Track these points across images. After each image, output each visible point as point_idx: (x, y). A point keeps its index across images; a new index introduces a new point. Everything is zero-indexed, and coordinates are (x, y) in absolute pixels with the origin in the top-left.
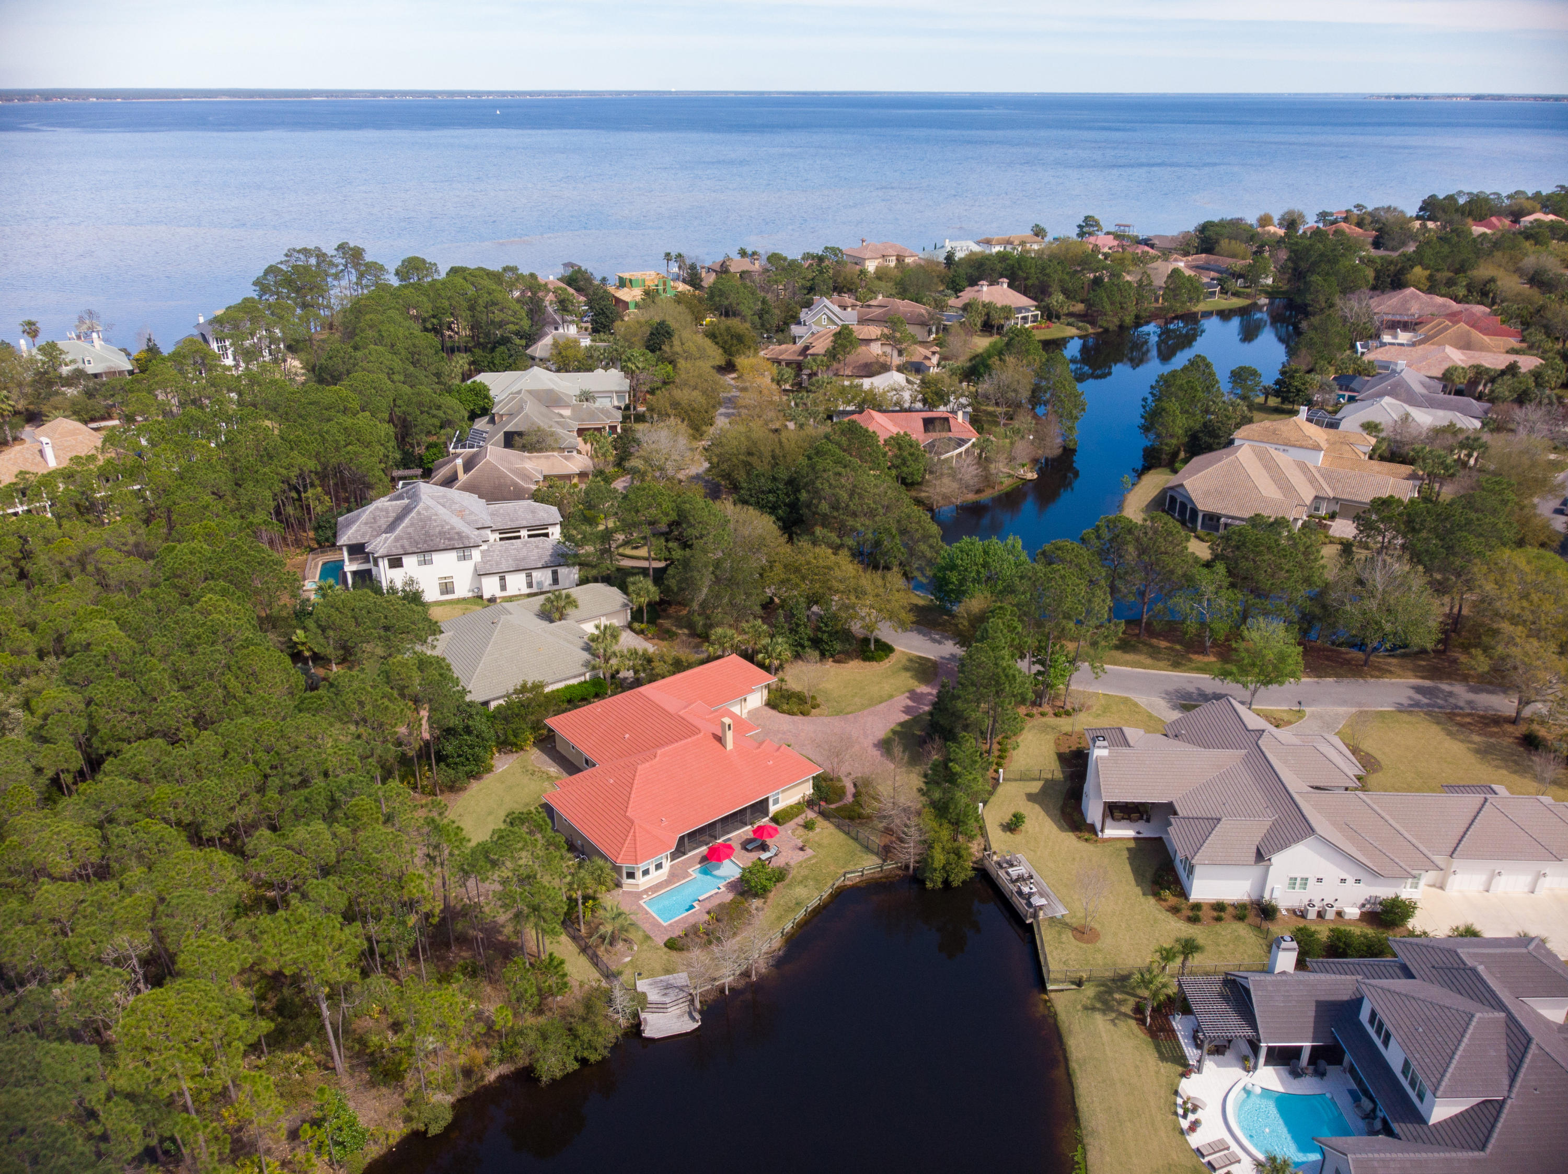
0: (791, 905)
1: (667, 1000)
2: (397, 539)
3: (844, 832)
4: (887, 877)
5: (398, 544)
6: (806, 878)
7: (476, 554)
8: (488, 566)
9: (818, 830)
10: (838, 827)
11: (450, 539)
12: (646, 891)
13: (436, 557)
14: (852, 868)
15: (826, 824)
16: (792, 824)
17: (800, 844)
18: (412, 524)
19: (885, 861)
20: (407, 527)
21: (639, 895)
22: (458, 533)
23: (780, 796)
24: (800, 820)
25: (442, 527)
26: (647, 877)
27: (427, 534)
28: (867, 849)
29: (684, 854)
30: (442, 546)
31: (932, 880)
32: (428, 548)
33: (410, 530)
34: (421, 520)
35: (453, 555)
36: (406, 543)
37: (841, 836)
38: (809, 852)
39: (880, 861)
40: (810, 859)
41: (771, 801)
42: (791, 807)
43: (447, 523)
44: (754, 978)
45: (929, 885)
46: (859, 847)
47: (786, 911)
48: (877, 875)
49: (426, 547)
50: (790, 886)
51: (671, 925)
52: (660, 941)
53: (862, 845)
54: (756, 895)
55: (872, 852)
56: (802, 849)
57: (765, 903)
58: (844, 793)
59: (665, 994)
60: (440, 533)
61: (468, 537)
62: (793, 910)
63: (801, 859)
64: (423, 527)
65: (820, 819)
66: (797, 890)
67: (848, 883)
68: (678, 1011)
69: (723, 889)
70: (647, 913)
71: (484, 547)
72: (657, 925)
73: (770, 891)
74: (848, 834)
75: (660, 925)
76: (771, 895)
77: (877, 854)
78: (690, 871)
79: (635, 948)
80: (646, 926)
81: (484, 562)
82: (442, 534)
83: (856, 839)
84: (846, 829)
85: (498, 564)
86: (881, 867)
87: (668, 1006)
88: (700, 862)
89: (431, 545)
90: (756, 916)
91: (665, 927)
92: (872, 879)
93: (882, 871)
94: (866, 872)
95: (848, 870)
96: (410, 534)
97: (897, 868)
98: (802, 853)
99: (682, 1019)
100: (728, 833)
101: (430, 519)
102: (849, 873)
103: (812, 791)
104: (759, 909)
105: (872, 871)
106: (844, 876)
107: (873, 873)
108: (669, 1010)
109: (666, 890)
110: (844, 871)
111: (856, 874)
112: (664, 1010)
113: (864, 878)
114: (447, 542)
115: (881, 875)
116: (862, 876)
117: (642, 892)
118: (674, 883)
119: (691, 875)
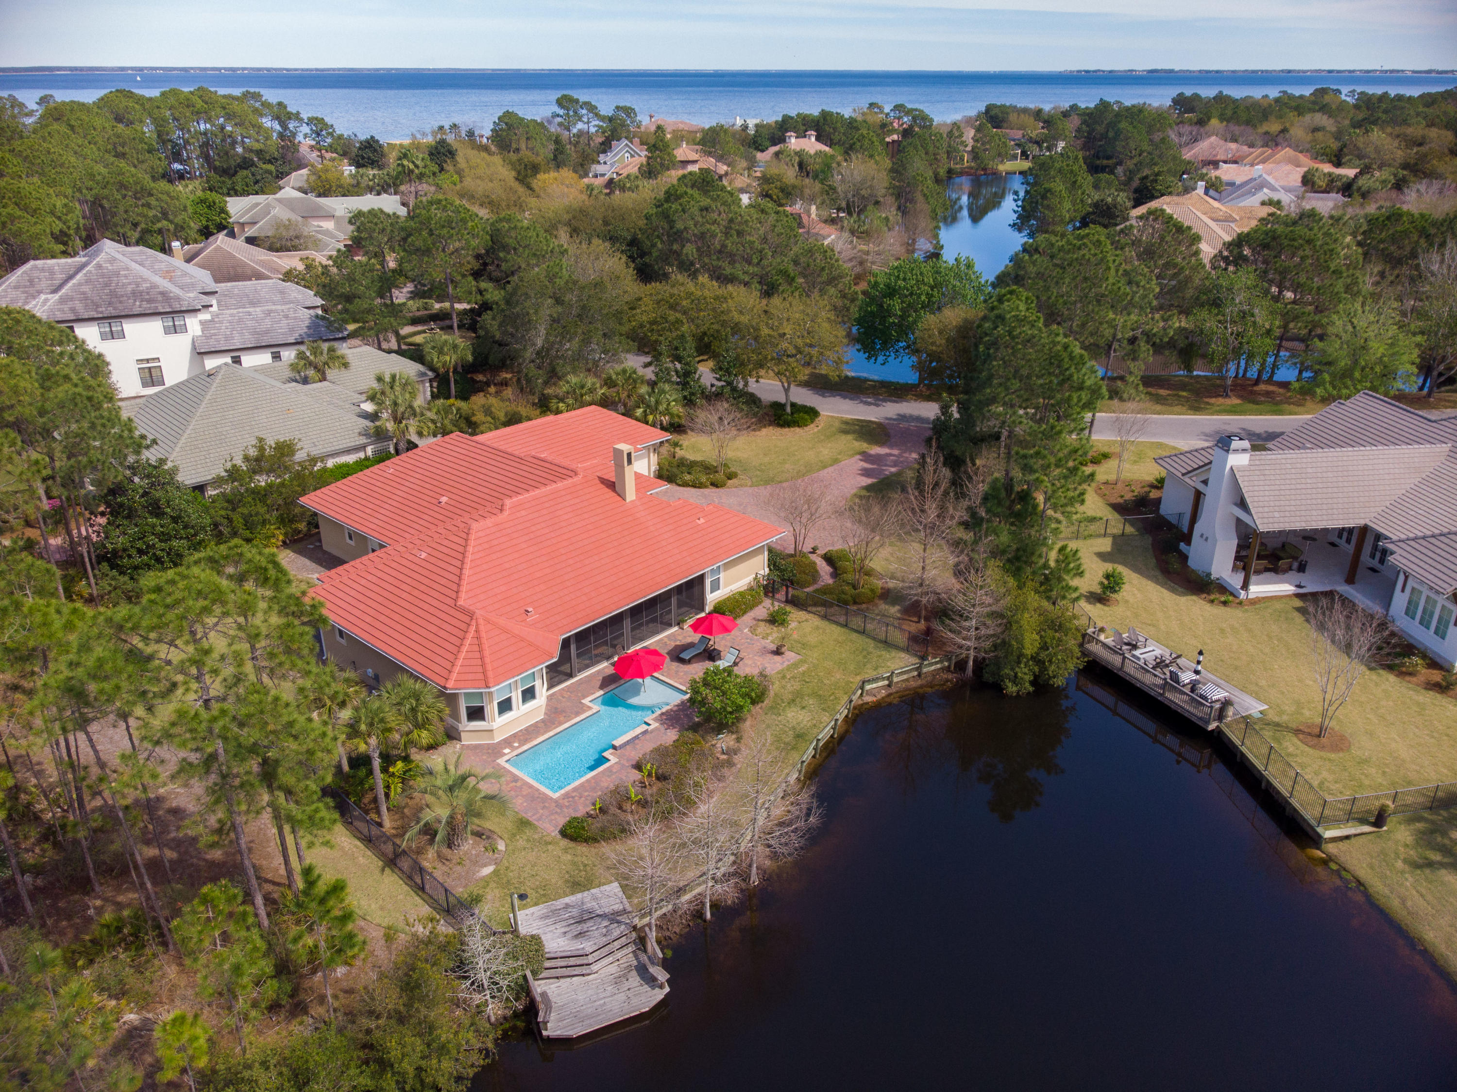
0: (785, 739)
1: (587, 946)
2: (63, 301)
3: (838, 624)
4: (931, 685)
5: (66, 308)
6: (799, 694)
7: (193, 324)
8: (212, 342)
9: (793, 625)
10: (825, 617)
11: (149, 301)
12: (508, 742)
13: (129, 327)
14: (870, 674)
15: (802, 615)
16: (746, 621)
17: (771, 645)
18: (88, 281)
19: (923, 658)
20: (80, 284)
21: (495, 751)
22: (163, 293)
23: (720, 577)
24: (760, 611)
25: (138, 285)
26: (508, 716)
27: (113, 294)
28: (887, 644)
29: (570, 675)
30: (137, 310)
31: (1013, 680)
32: (114, 313)
33: (86, 288)
34: (103, 276)
35: (156, 326)
36: (79, 306)
37: (834, 631)
38: (790, 656)
39: (915, 660)
40: (796, 665)
41: (708, 585)
42: (741, 594)
43: (143, 281)
44: (755, 879)
45: (1011, 689)
46: (871, 644)
47: (780, 750)
48: (913, 684)
49: (111, 311)
50: (776, 709)
51: (567, 795)
52: (551, 827)
53: (875, 639)
54: (727, 729)
55: (896, 648)
56: (778, 652)
57: (738, 740)
59: (580, 935)
60: (133, 293)
61: (178, 299)
63: (780, 667)
64: (107, 285)
65: (791, 609)
66: (790, 714)
67: (868, 699)
68: (613, 969)
69: (654, 725)
70: (516, 779)
71: (205, 316)
72: (538, 797)
73: (744, 720)
74: (846, 626)
75: (545, 798)
76: (747, 726)
77: (906, 650)
78: (586, 701)
79: (501, 846)
80: (519, 804)
81: (206, 336)
82: (136, 294)
83: (863, 632)
84: (842, 619)
85: (227, 338)
86: (917, 669)
87: (591, 959)
88: (602, 687)
89: (121, 309)
90: (730, 764)
91: (556, 801)
92: (906, 689)
93: (919, 675)
94: (895, 680)
95: (867, 677)
96: (84, 293)
97: (942, 669)
98: (777, 658)
99: (627, 985)
100: (642, 639)
101: (117, 274)
102: (869, 681)
103: (767, 570)
104: (731, 752)
105: (905, 677)
106: (862, 688)
107: (907, 680)
108: (594, 968)
109: (551, 733)
110: (859, 678)
111: (881, 684)
112: (584, 970)
113: (893, 689)
114: (145, 305)
115: (919, 682)
116: (889, 686)
117: (499, 743)
118: (560, 724)
119: (590, 708)
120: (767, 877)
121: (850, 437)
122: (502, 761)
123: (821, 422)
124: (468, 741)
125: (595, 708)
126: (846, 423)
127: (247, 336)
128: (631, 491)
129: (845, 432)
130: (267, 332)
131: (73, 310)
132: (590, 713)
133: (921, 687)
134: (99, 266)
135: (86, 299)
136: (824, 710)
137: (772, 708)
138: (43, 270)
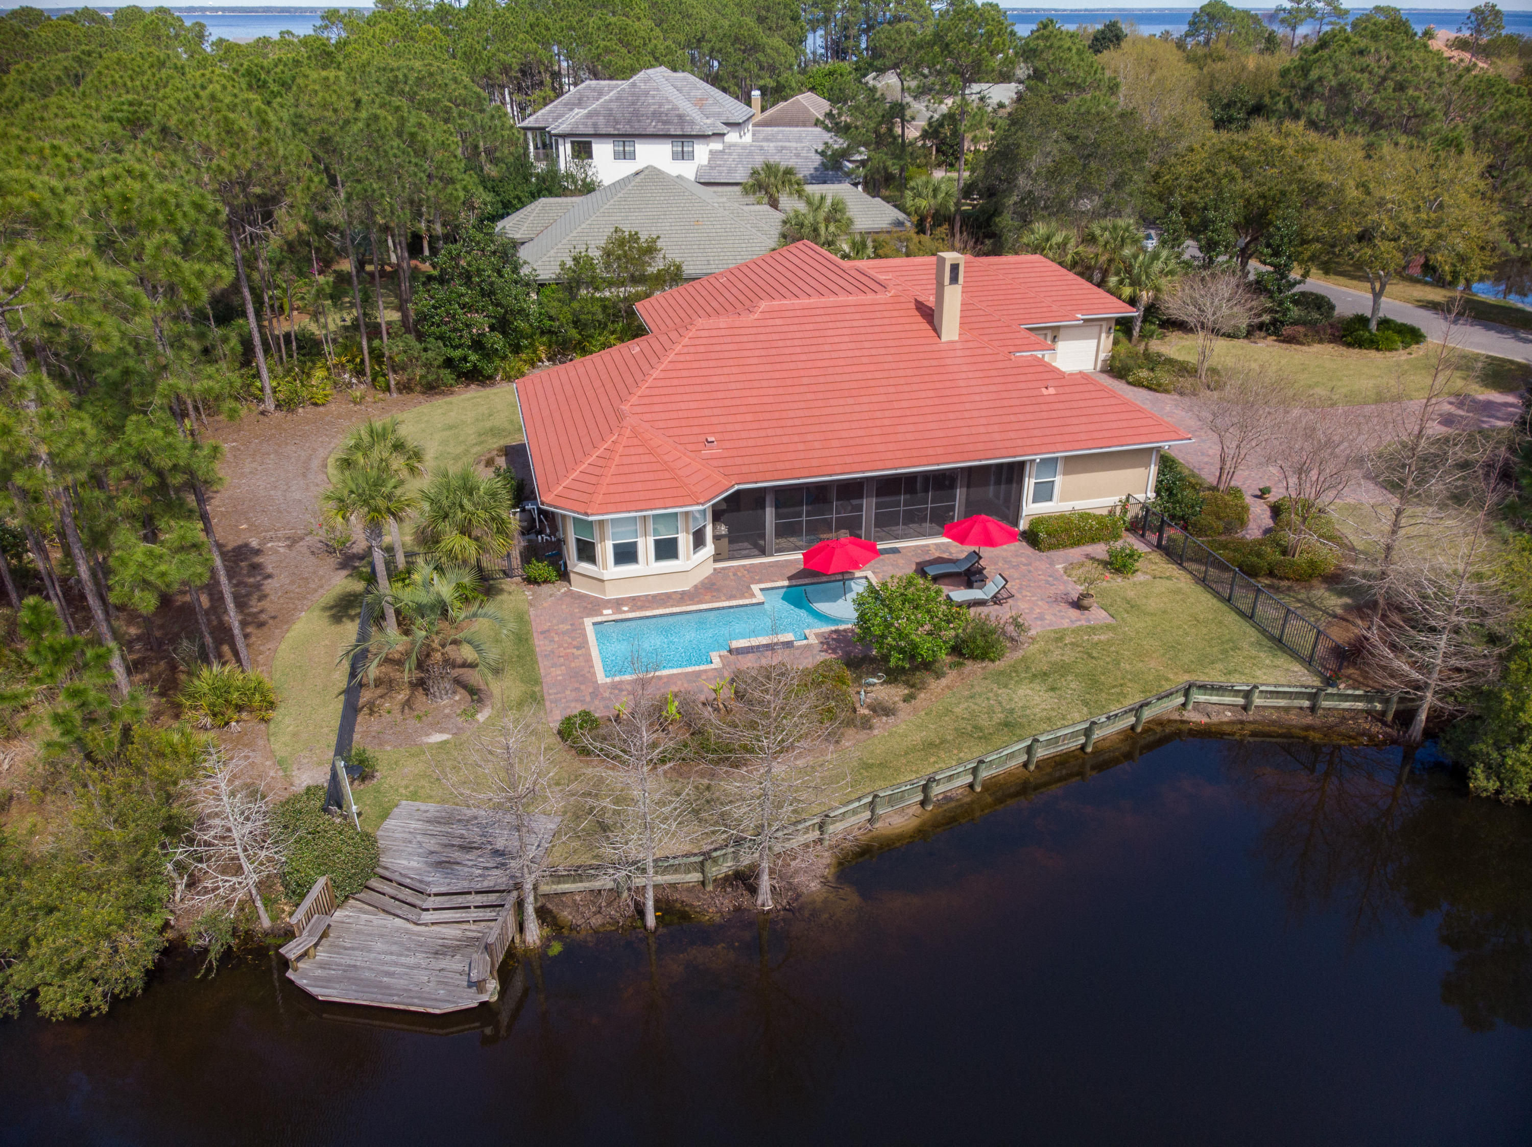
0: (983, 721)
2: (589, 116)
3: (1217, 594)
4: (1327, 731)
6: (1063, 669)
7: (702, 152)
8: (715, 173)
9: (1140, 577)
10: (1203, 581)
11: (665, 123)
12: (617, 604)
13: (642, 147)
14: (1214, 676)
15: (1172, 569)
16: (1076, 553)
17: (1076, 591)
18: (618, 99)
19: (1329, 682)
20: (611, 101)
21: (594, 606)
22: (680, 116)
23: (1059, 480)
24: (1100, 550)
25: (661, 105)
26: (627, 569)
27: (636, 114)
28: (1279, 643)
29: (763, 552)
30: (650, 130)
32: (629, 131)
33: (614, 105)
34: (633, 94)
35: (665, 149)
36: (601, 121)
38: (1097, 615)
39: (1313, 681)
40: (1093, 630)
41: (1029, 485)
42: (1084, 516)
43: (669, 102)
44: (765, 900)
45: (1482, 783)
46: (1252, 634)
47: (961, 733)
48: (1293, 719)
49: (628, 129)
50: (1002, 678)
51: (616, 686)
52: (556, 713)
53: (1263, 632)
54: (893, 676)
55: (1294, 654)
56: (1078, 604)
57: (908, 698)
58: (1242, 523)
59: (445, 865)
60: (654, 113)
61: (692, 123)
62: (985, 738)
63: (1066, 623)
64: (633, 103)
65: (1156, 557)
66: (1023, 691)
67: (1193, 716)
68: (453, 932)
69: (813, 640)
70: (583, 646)
71: (716, 146)
72: (583, 675)
73: (939, 675)
74: (1227, 600)
75: (588, 678)
76: (936, 686)
77: (1308, 662)
78: (755, 588)
79: (481, 717)
80: (552, 675)
81: (712, 166)
82: (656, 115)
83: (1249, 617)
84: (1225, 590)
85: (731, 172)
86: (1313, 697)
87: (431, 902)
88: (790, 578)
89: (637, 128)
90: (866, 724)
91: (596, 686)
92: (1273, 723)
93: (1313, 709)
94: (1258, 701)
95: (1203, 679)
96: (611, 110)
97: (1368, 712)
98: (1074, 613)
99: (444, 963)
100: (896, 538)
101: (647, 93)
102: (1203, 687)
103: (1151, 495)
104: (884, 710)
105: (1282, 703)
106: (1187, 693)
107: (1287, 709)
108: (427, 917)
109: (668, 611)
110: (1186, 678)
111: (1227, 699)
112: (412, 914)
113: (1251, 715)
114: (660, 126)
115: (1309, 720)
116: (1245, 708)
117: (609, 601)
118: (700, 602)
119: (753, 595)
122: (588, 622)
123: (1418, 351)
124: (578, 586)
125: (760, 597)
126: (1465, 357)
128: (951, 328)
131: (595, 125)
132: (754, 601)
133: (1308, 728)
134: (634, 85)
135: (610, 115)
136: (1086, 703)
137: (1002, 673)
138: (594, 90)
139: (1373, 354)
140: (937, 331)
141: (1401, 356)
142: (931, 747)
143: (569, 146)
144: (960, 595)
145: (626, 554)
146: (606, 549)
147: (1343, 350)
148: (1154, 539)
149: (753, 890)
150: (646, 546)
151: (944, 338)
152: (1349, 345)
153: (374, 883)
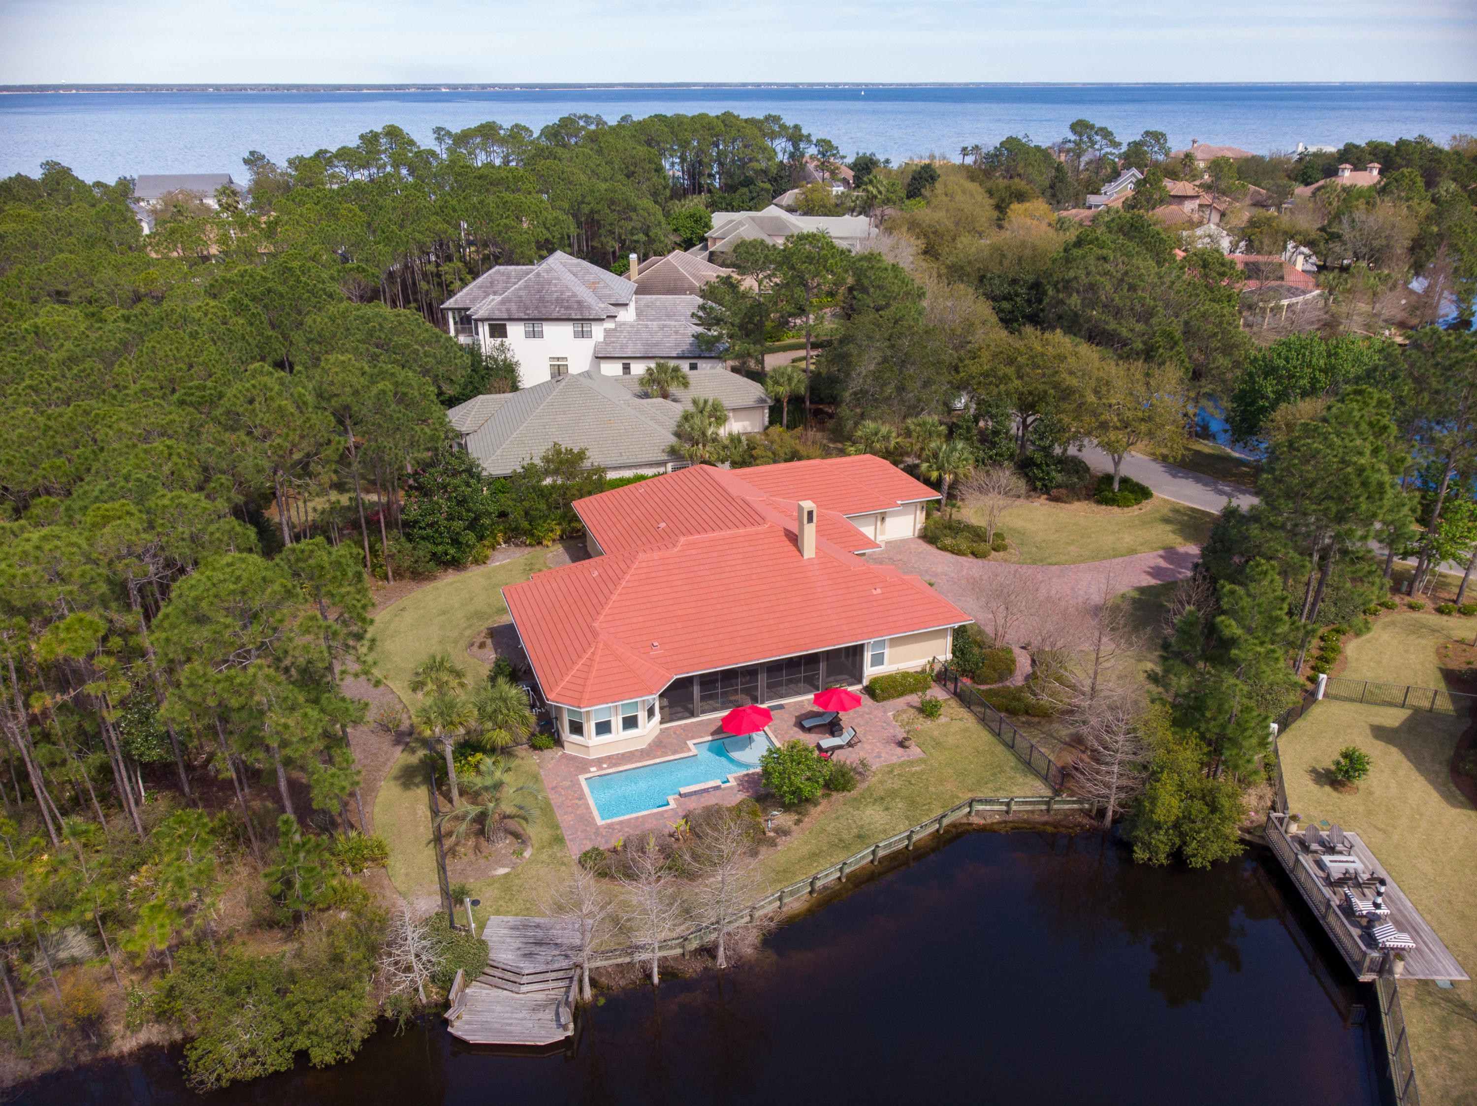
0: (845, 836)
1: (527, 967)
2: (503, 302)
3: (991, 731)
4: (1057, 824)
5: (504, 308)
6: (893, 794)
7: (598, 331)
8: (610, 348)
9: (943, 720)
10: (983, 720)
11: (567, 308)
12: (599, 762)
13: (548, 329)
14: (987, 793)
15: (963, 712)
16: (900, 702)
17: (901, 735)
18: (526, 287)
19: (1057, 793)
20: (520, 289)
21: (583, 765)
22: (579, 302)
23: (887, 651)
24: (915, 698)
25: (562, 293)
26: (605, 738)
27: (542, 300)
28: (1028, 765)
29: (692, 715)
30: (555, 315)
31: (1147, 846)
32: (539, 316)
33: (522, 293)
34: (538, 283)
35: (567, 329)
36: (513, 306)
37: (983, 737)
38: (915, 751)
39: (1047, 792)
40: (911, 763)
41: (868, 656)
42: (905, 675)
43: (569, 289)
44: (722, 962)
45: (1140, 854)
46: (1012, 761)
47: (831, 845)
48: (1037, 818)
49: (536, 314)
50: (856, 802)
51: (610, 826)
52: (575, 850)
53: (1019, 758)
54: (787, 808)
55: (1037, 774)
56: (902, 744)
57: (798, 822)
58: (1010, 672)
59: (529, 955)
60: (557, 300)
61: (589, 308)
62: (847, 847)
63: (894, 760)
64: (539, 291)
65: (953, 703)
66: (869, 811)
67: (975, 820)
68: (540, 996)
69: (733, 783)
70: (582, 797)
71: (610, 325)
72: (586, 820)
73: (816, 804)
74: (998, 735)
75: (591, 821)
76: (815, 811)
77: (1045, 778)
78: (690, 743)
79: (527, 854)
80: (565, 819)
81: (606, 343)
82: (559, 301)
83: (1011, 746)
84: (995, 726)
85: (623, 347)
86: (1048, 803)
87: (525, 980)
88: (712, 734)
89: (544, 312)
90: (773, 843)
91: (598, 828)
92: (1025, 821)
93: (1048, 810)
94: (1014, 807)
95: (980, 795)
96: (520, 297)
97: (1081, 810)
98: (900, 751)
99: (540, 1015)
100: (782, 697)
101: (549, 283)
102: (981, 801)
103: (949, 656)
104: (782, 832)
105: (1029, 808)
106: (970, 806)
107: (1032, 812)
108: (524, 989)
109: (634, 766)
110: (970, 795)
111: (996, 808)
112: (514, 987)
113: (1011, 817)
114: (563, 311)
115: (1045, 818)
116: (1007, 812)
117: (593, 760)
118: (655, 757)
119: (689, 750)
120: (739, 965)
121: (1169, 528)
122: (582, 778)
123: (1147, 506)
124: (569, 750)
126: (1176, 511)
127: (639, 346)
128: (810, 549)
129: (1166, 521)
130: (656, 344)
131: (508, 310)
132: (691, 754)
133: (1045, 823)
134: (538, 275)
135: (521, 302)
136: (907, 818)
137: (855, 799)
138: (503, 274)
139: (1115, 509)
140: (800, 551)
141: (1133, 511)
142: (814, 856)
143: (487, 328)
144: (828, 742)
145: (603, 728)
146: (590, 727)
147: (1094, 507)
148: (951, 686)
149: (714, 957)
150: (617, 723)
151: (806, 556)
152: (1099, 502)
153: (488, 970)
